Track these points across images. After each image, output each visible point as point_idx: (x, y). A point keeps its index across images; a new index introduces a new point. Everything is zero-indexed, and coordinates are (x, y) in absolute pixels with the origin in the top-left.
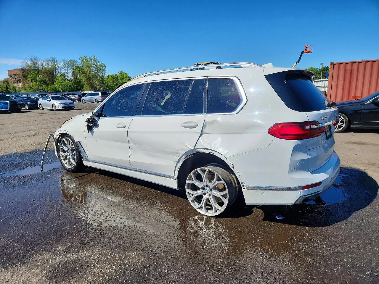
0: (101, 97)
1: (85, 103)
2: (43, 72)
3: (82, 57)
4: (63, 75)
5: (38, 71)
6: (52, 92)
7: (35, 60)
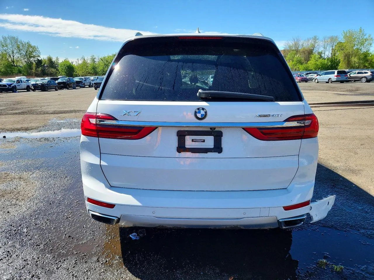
0: (336, 76)
1: (318, 82)
2: (301, 51)
3: (345, 31)
4: (320, 54)
5: (297, 51)
6: (303, 71)
7: (297, 40)
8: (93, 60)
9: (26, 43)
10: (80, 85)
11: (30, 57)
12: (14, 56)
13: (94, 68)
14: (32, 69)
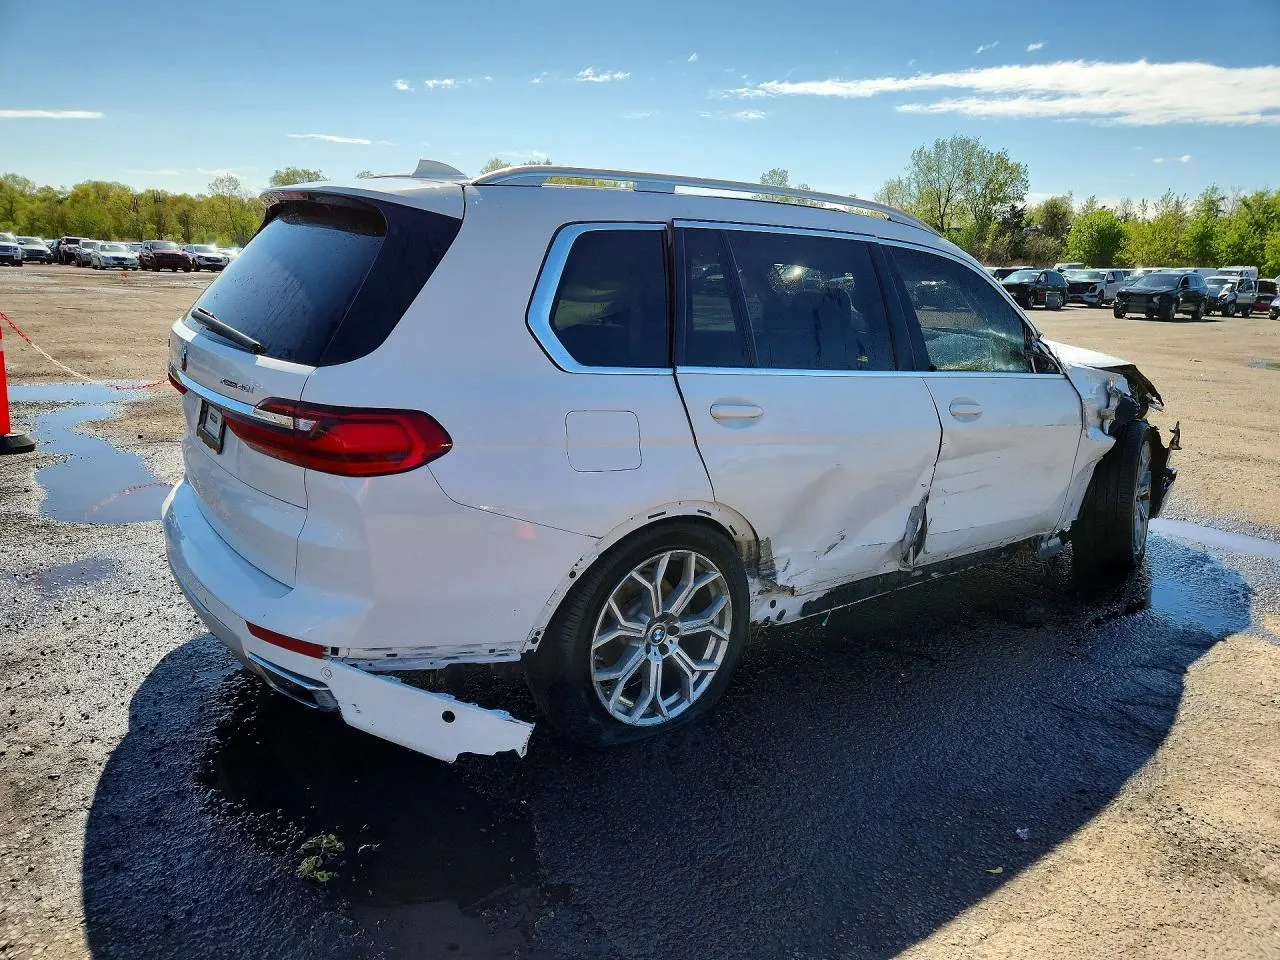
8: (1212, 207)
9: (995, 155)
10: (1086, 296)
11: (994, 201)
12: (948, 201)
13: (1204, 238)
14: (984, 240)
